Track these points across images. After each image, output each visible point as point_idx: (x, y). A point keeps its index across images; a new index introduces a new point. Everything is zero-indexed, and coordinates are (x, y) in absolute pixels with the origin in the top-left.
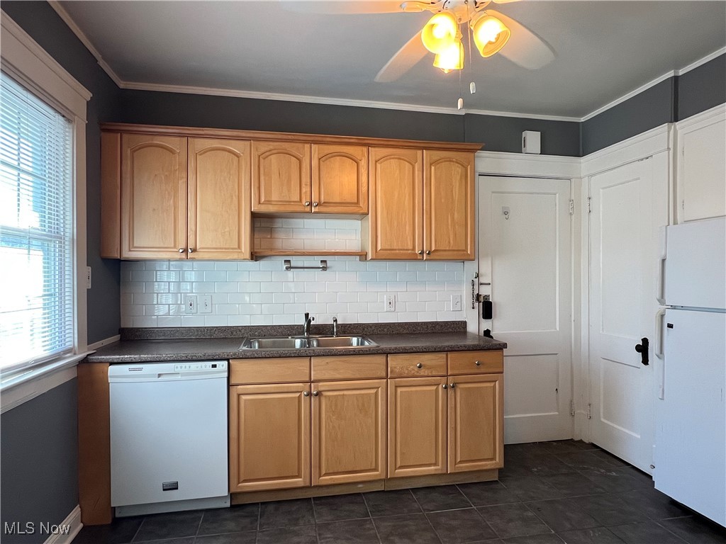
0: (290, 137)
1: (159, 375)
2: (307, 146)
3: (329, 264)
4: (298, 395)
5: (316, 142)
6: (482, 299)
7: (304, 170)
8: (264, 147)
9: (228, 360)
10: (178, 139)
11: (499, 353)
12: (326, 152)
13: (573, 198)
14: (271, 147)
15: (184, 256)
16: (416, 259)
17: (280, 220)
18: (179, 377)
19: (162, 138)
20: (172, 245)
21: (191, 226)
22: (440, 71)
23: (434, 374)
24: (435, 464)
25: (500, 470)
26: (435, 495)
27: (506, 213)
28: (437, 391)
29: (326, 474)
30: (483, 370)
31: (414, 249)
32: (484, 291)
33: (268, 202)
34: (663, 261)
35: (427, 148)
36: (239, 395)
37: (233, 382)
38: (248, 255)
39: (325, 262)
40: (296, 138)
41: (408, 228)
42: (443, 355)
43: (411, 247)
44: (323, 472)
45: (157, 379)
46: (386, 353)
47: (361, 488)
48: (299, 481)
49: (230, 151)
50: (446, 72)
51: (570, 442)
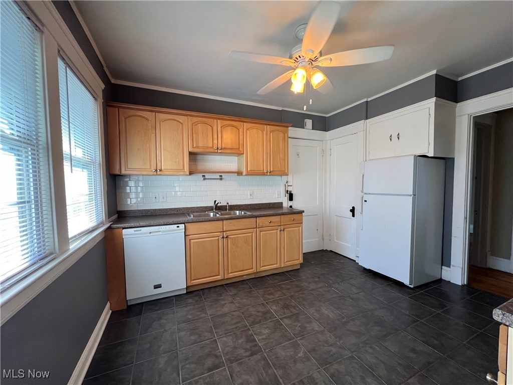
0: (207, 116)
1: (150, 233)
2: (215, 120)
3: (223, 177)
4: (218, 238)
5: (219, 119)
6: (289, 192)
7: (214, 132)
8: (195, 119)
9: (184, 223)
10: (150, 113)
11: (301, 215)
12: (225, 124)
13: (324, 149)
14: (198, 120)
15: (155, 173)
16: (264, 175)
17: (200, 156)
18: (161, 233)
19: (141, 112)
20: (149, 168)
21: (158, 158)
22: (293, 92)
23: (276, 225)
24: (276, 264)
25: (301, 264)
26: (276, 277)
27: (298, 155)
28: (277, 232)
29: (231, 273)
30: (295, 222)
31: (264, 170)
32: (290, 189)
33: (197, 147)
34: (363, 175)
35: (269, 125)
36: (190, 240)
37: (187, 234)
38: (188, 173)
39: (221, 176)
40: (210, 116)
41: (261, 161)
42: (279, 217)
43: (262, 169)
44: (230, 272)
45: (149, 235)
46: (256, 217)
47: (245, 278)
48: (219, 278)
49: (178, 121)
50: (296, 93)
51: (323, 250)
